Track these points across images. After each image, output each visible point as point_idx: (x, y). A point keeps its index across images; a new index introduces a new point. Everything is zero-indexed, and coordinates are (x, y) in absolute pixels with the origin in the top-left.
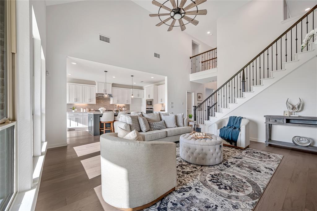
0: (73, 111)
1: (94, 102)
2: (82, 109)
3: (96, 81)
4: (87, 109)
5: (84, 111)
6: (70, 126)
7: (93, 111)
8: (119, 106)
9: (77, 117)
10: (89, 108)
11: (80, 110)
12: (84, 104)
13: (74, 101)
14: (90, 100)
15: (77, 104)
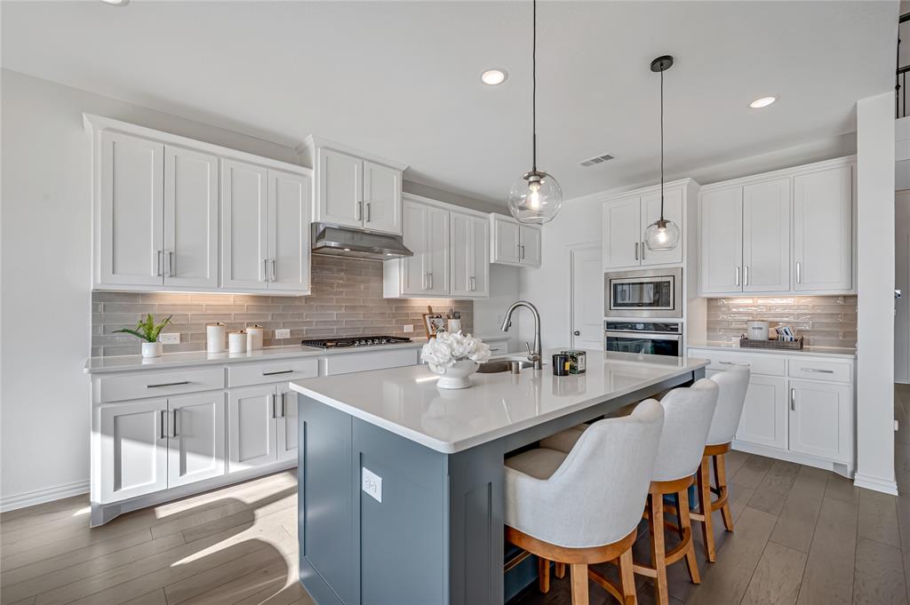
0: (147, 349)
1: (299, 283)
2: (212, 332)
3: (310, 141)
4: (249, 331)
5: (234, 350)
6: (118, 485)
7: (286, 342)
8: (430, 308)
9: (176, 403)
10: (264, 325)
11: (205, 336)
12: (230, 298)
13: (153, 273)
14: (274, 267)
15: (176, 296)
